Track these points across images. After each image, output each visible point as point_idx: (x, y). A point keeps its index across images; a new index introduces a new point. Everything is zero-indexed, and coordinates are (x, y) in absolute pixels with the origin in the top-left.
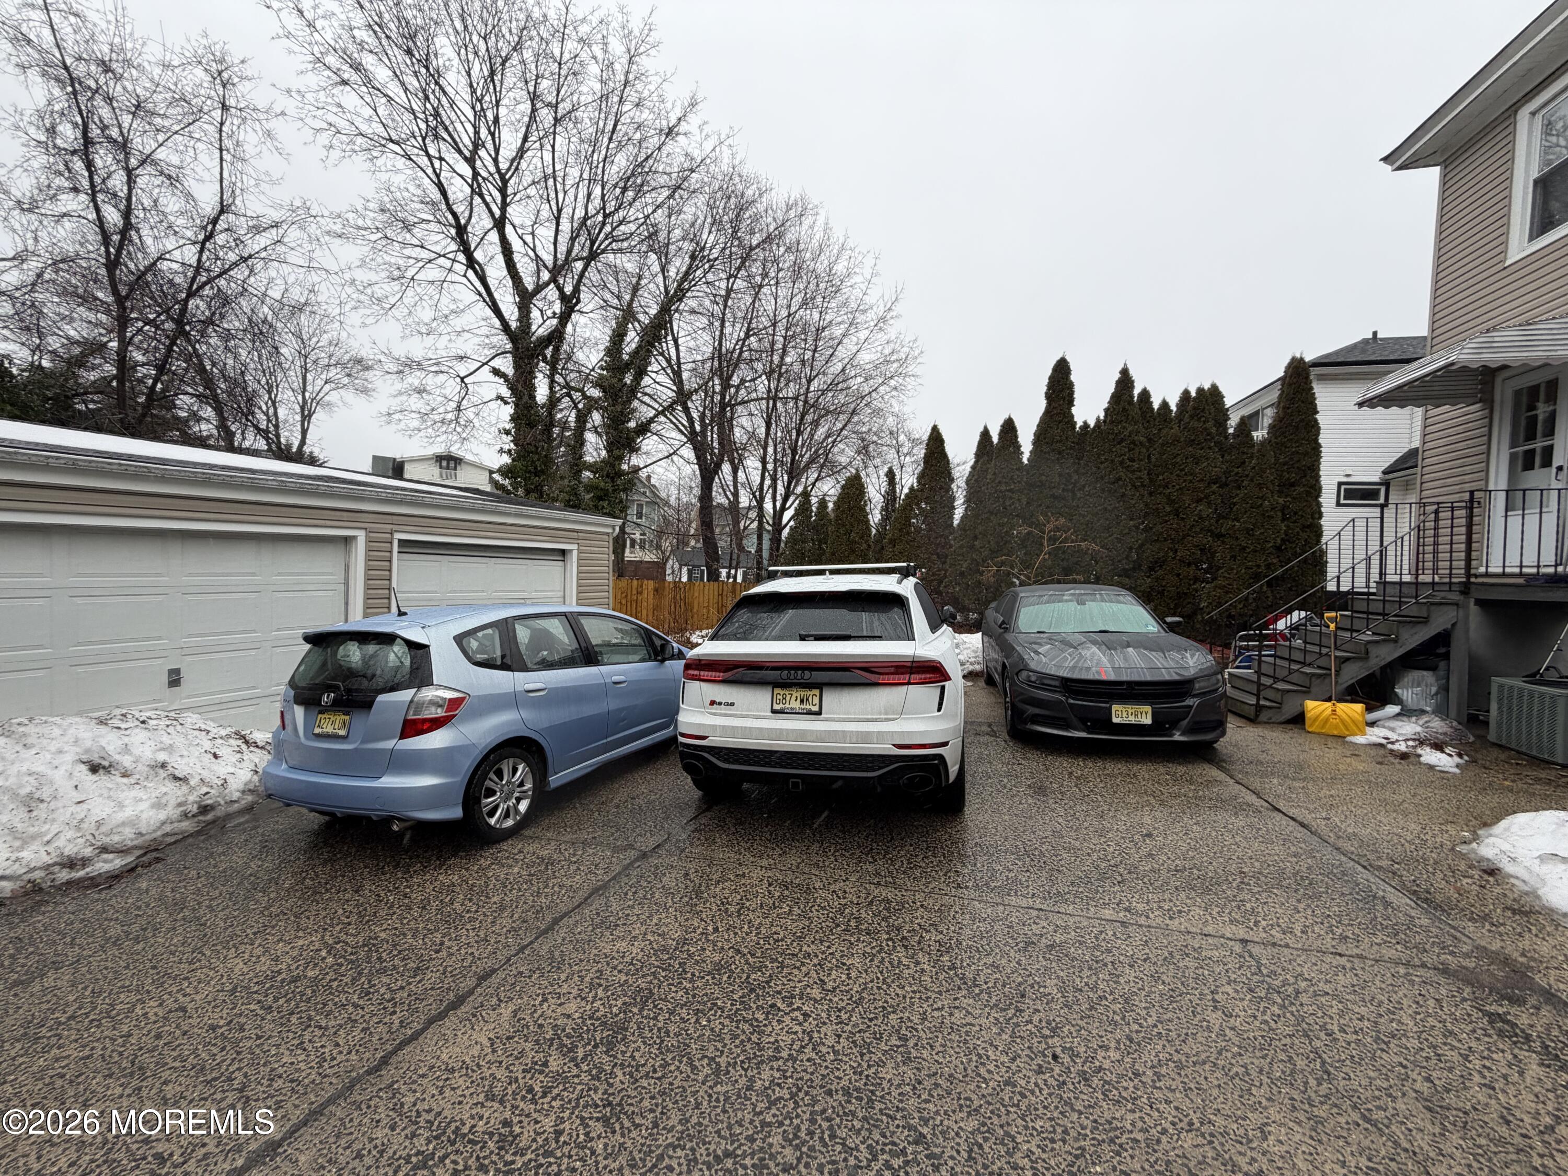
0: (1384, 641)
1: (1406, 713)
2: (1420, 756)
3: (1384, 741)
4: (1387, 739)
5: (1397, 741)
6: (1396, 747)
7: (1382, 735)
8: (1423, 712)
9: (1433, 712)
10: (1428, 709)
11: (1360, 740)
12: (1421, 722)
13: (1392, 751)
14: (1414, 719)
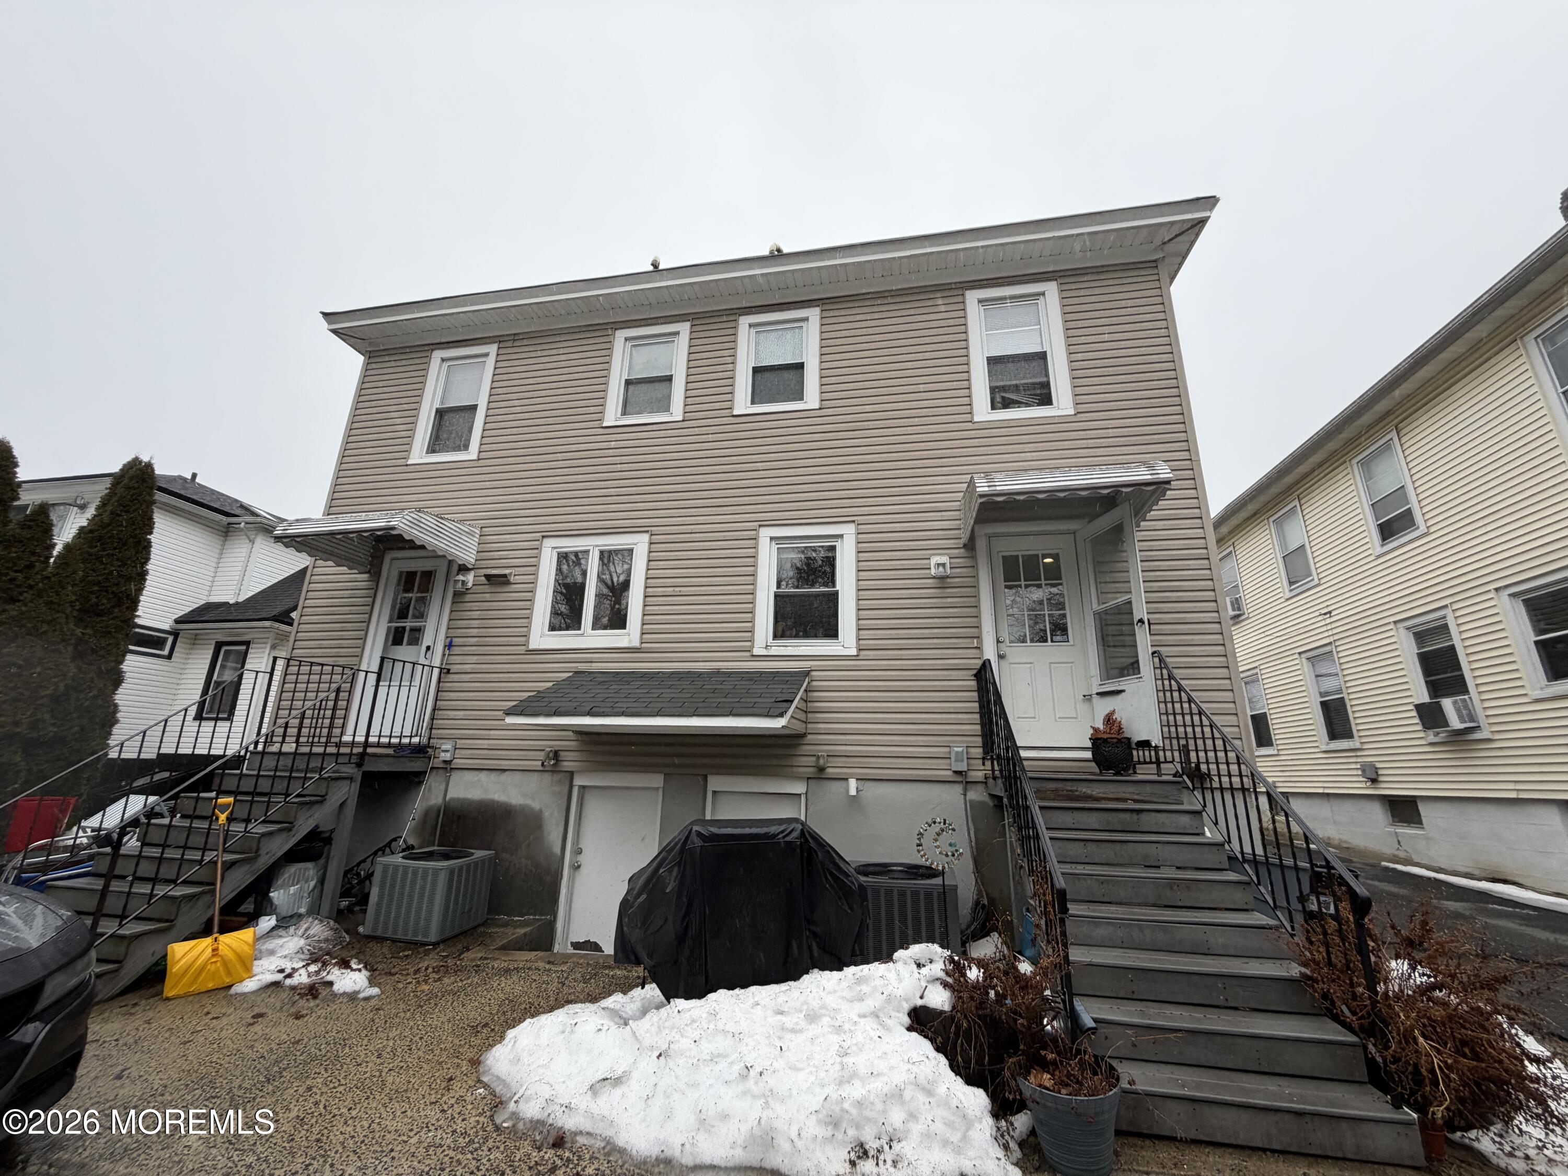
0: (280, 830)
1: (286, 922)
2: (331, 984)
3: (279, 977)
4: (282, 971)
5: (294, 970)
6: (296, 980)
7: (273, 967)
8: (300, 916)
9: (310, 913)
10: (303, 910)
11: (249, 985)
12: (300, 932)
13: (293, 988)
14: (292, 929)
